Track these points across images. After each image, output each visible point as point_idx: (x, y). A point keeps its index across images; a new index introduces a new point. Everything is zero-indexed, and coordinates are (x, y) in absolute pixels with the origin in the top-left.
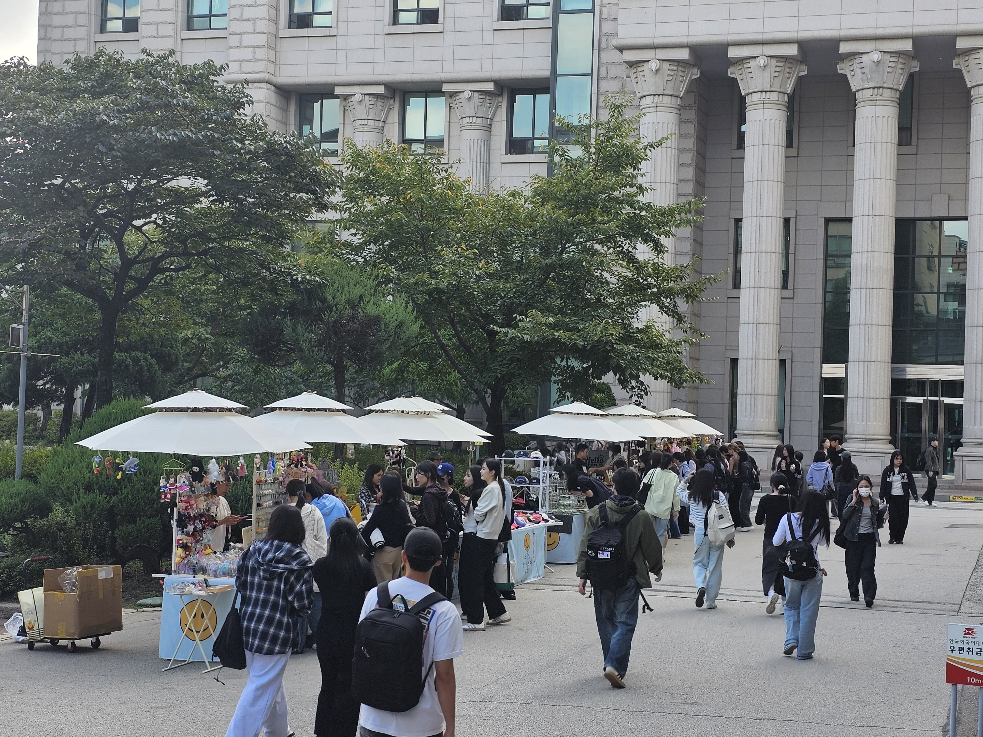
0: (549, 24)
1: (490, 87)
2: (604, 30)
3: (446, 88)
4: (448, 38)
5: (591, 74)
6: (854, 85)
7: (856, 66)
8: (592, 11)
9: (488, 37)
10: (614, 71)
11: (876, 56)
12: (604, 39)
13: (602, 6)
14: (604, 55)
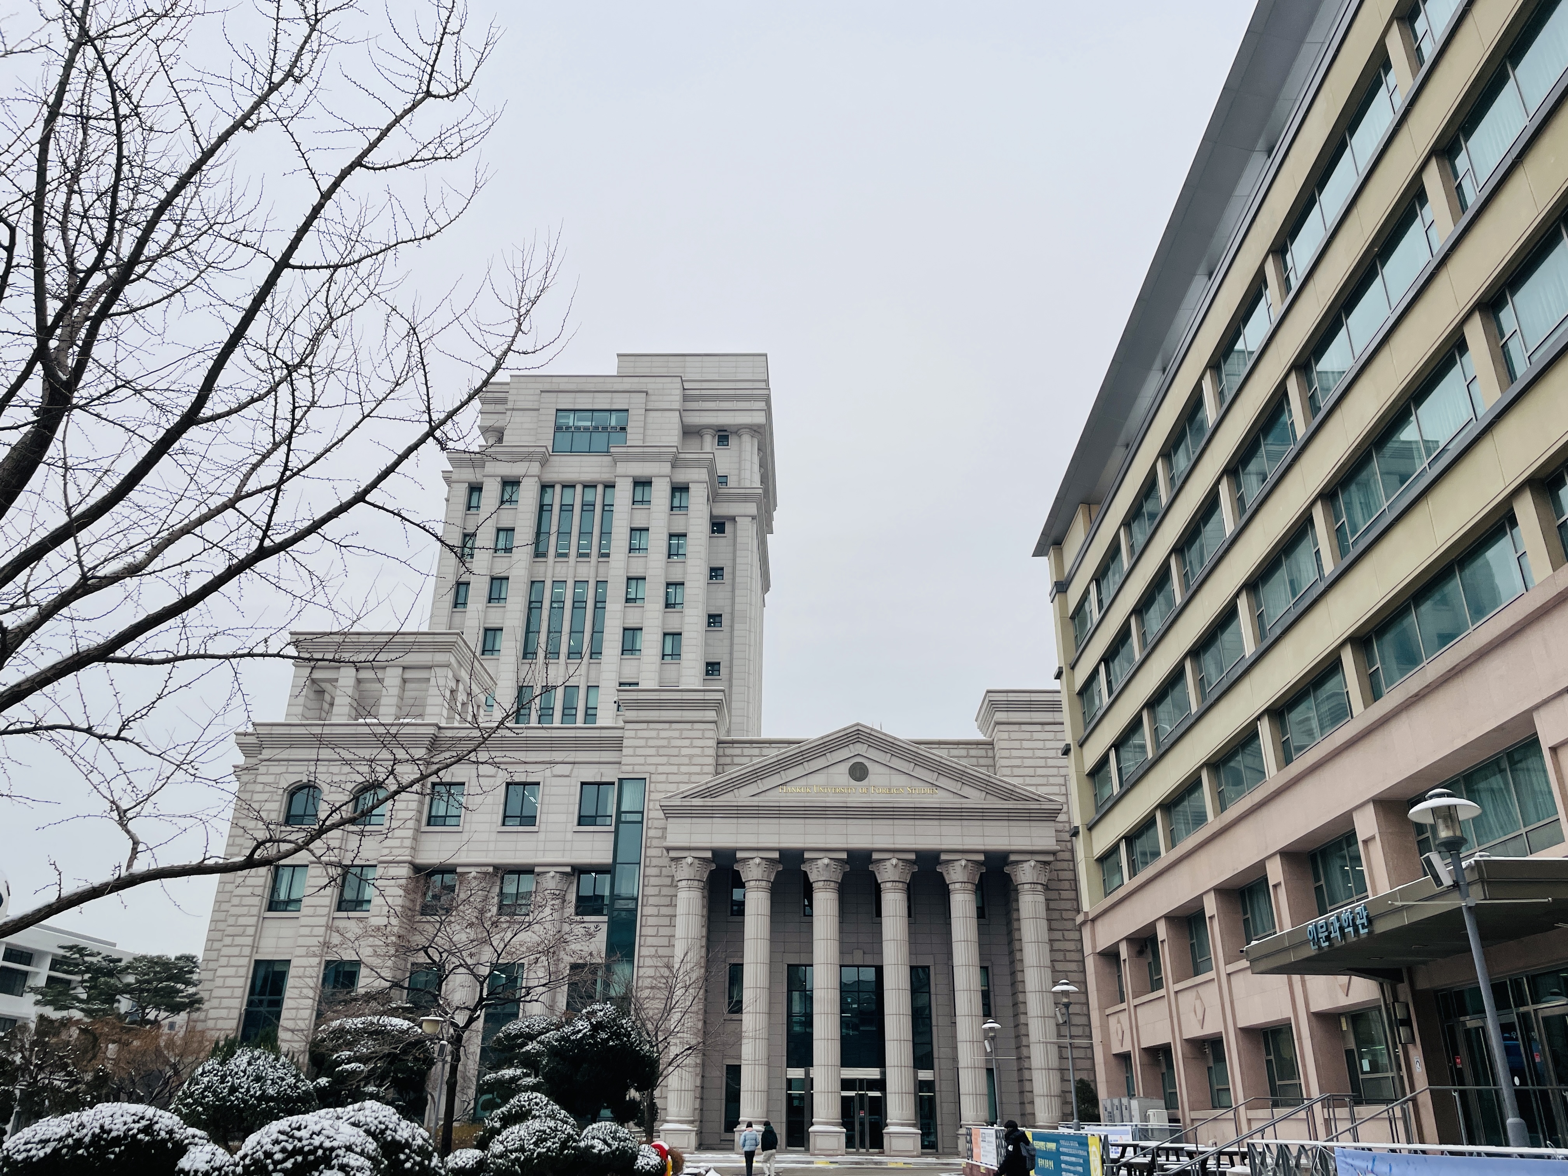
0: (612, 828)
1: (568, 869)
2: (649, 835)
3: (537, 869)
4: (541, 836)
5: (640, 863)
6: (812, 879)
7: (814, 867)
8: (642, 822)
9: (569, 836)
10: (655, 862)
11: (826, 861)
12: (649, 841)
13: (648, 819)
14: (648, 850)
